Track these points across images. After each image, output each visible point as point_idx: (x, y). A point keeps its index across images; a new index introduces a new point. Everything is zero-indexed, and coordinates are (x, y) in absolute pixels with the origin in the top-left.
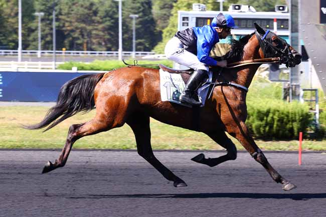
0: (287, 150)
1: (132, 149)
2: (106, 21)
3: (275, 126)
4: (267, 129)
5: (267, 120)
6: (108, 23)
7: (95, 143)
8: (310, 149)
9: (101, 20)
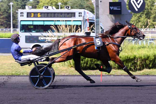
0: (95, 75)
1: (21, 75)
2: (4, 14)
3: (89, 63)
4: (85, 65)
5: (85, 60)
6: (5, 15)
7: (3, 72)
8: (105, 74)
9: (2, 14)
